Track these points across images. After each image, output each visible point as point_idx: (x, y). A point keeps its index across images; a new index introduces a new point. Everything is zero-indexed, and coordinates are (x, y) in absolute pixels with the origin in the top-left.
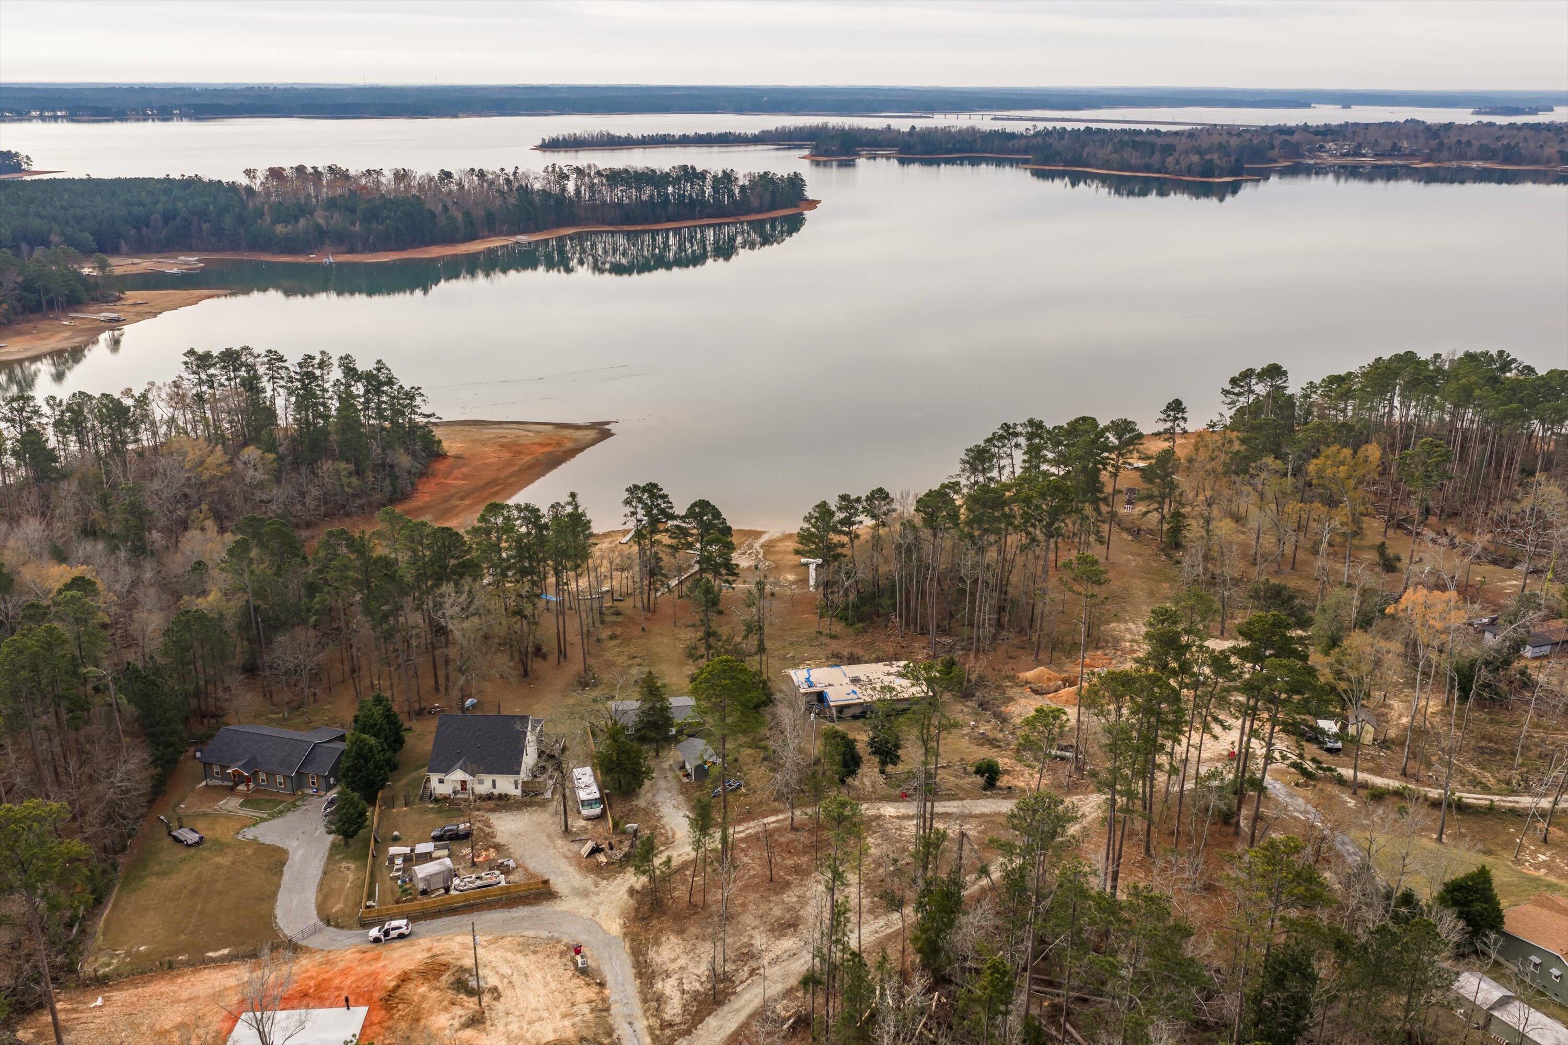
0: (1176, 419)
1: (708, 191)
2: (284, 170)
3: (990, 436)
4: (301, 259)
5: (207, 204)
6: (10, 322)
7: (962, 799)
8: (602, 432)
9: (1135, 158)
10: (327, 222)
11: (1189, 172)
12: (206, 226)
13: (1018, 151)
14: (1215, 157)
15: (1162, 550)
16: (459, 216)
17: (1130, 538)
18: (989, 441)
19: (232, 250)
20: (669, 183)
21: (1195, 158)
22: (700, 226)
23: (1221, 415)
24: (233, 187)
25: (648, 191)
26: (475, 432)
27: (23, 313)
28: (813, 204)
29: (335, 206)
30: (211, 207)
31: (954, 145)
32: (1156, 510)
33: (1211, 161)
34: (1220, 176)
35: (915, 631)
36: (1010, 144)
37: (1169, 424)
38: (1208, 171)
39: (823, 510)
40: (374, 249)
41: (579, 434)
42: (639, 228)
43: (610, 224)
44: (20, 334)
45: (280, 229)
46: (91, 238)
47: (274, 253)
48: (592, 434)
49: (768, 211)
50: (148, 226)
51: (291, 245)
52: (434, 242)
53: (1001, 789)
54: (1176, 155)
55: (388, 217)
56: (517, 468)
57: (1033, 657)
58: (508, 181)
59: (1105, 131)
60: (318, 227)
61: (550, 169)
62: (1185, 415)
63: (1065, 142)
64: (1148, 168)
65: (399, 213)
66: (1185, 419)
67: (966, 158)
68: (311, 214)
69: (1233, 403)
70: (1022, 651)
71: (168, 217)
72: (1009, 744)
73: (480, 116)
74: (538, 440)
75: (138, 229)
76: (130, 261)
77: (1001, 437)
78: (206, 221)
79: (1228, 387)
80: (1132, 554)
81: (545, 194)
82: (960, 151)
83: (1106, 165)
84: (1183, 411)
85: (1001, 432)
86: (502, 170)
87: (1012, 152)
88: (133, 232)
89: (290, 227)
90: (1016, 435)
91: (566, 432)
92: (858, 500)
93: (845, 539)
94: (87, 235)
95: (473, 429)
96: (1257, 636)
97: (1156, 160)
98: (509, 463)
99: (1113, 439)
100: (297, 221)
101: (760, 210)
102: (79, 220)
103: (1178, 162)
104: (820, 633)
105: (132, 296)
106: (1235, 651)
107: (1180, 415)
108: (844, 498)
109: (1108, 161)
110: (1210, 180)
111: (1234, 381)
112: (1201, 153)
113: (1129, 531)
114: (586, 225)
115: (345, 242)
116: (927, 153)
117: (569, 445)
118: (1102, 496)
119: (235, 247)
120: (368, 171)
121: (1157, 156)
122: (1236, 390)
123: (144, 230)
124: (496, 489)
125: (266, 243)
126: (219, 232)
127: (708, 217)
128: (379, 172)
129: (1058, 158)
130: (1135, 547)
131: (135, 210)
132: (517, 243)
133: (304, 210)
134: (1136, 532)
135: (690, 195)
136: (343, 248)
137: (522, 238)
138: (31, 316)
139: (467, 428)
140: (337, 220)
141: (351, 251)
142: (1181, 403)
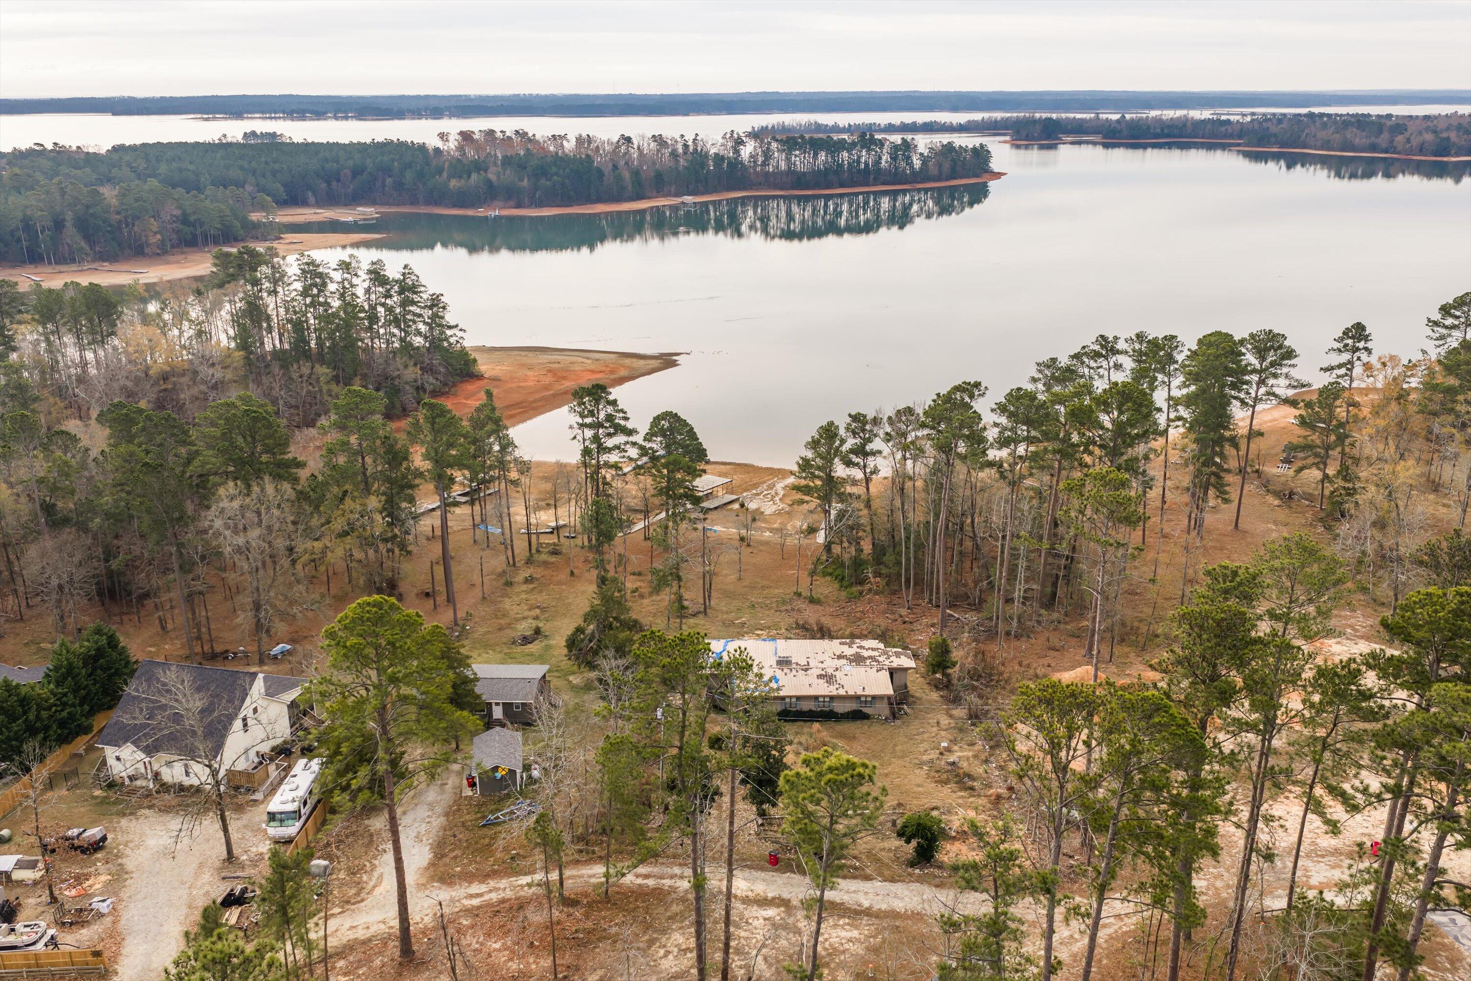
0: (1356, 350)
1: (885, 158)
2: (473, 132)
3: (1078, 349)
4: (470, 212)
5: (393, 161)
6: (165, 252)
7: (868, 878)
8: (667, 361)
9: (1360, 139)
10: (498, 177)
11: (1421, 150)
12: (389, 181)
13: (1231, 136)
14: (1453, 136)
15: (1321, 520)
16: (627, 175)
17: (1277, 502)
18: (1076, 356)
19: (412, 204)
20: (844, 149)
21: (1429, 137)
22: (874, 193)
23: (1424, 352)
24: (422, 148)
25: (822, 156)
26: (532, 358)
27: (178, 246)
28: (998, 175)
29: (509, 164)
30: (396, 163)
31: (1162, 130)
32: (1316, 465)
33: (1448, 139)
34: (1457, 154)
35: (931, 601)
36: (1223, 129)
37: (1345, 357)
38: (1444, 148)
39: (829, 432)
40: (540, 204)
41: (642, 362)
42: (809, 192)
43: (782, 189)
44: (168, 263)
45: (454, 183)
46: (282, 189)
47: (447, 206)
48: (655, 363)
49: (947, 180)
50: (338, 180)
51: (463, 200)
52: (599, 200)
53: (941, 867)
54: (1407, 134)
55: (556, 174)
56: (551, 392)
57: (1083, 651)
58: (686, 146)
59: (1329, 116)
60: (489, 184)
61: (728, 136)
62: (1369, 345)
63: (1285, 125)
64: (1373, 148)
65: (567, 171)
66: (1368, 351)
67: (1174, 143)
68: (486, 171)
69: (1442, 337)
70: (1073, 641)
71: (357, 172)
72: (989, 786)
73: (709, 114)
74: (593, 367)
75: (328, 183)
76: (313, 211)
77: (1096, 355)
78: (390, 176)
79: (1437, 317)
80: (1275, 523)
81: (719, 159)
82: (1168, 136)
83: (1326, 146)
84: (1366, 338)
85: (1097, 348)
86: (682, 136)
87: (1225, 136)
88: (324, 185)
89: (463, 181)
90: (1115, 352)
91: (628, 361)
92: (876, 421)
93: (858, 474)
94: (278, 185)
95: (531, 354)
96: (1419, 635)
97: (1383, 140)
98: (546, 388)
99: (1251, 359)
100: (469, 176)
101: (939, 179)
102: (274, 173)
103: (1408, 140)
104: (800, 595)
105: (290, 237)
106: (1373, 661)
107: (1361, 345)
108: (858, 418)
109: (1329, 141)
110: (1445, 159)
111: (1445, 310)
112: (1435, 132)
113: (1277, 494)
114: (758, 190)
115: (513, 196)
116: (1134, 138)
117: (623, 373)
118: (1227, 434)
119: (414, 202)
120: (553, 136)
121: (1385, 136)
122: (1449, 321)
123: (334, 184)
124: (514, 412)
125: (438, 197)
126: (399, 186)
127: (883, 184)
128: (563, 137)
129: (1273, 140)
130: (1282, 515)
131: (328, 166)
132: (683, 203)
133: (479, 166)
134: (1288, 497)
135: (866, 164)
136: (512, 203)
137: (688, 199)
138: (186, 249)
139: (523, 353)
140: (509, 176)
141: (519, 206)
142: (1363, 328)
